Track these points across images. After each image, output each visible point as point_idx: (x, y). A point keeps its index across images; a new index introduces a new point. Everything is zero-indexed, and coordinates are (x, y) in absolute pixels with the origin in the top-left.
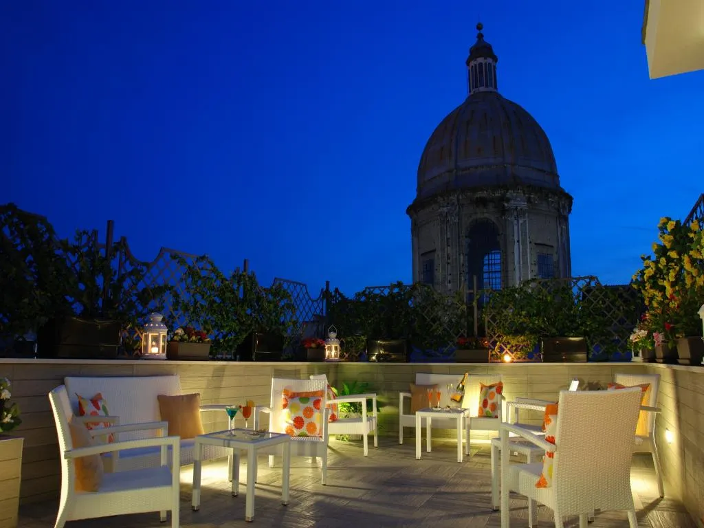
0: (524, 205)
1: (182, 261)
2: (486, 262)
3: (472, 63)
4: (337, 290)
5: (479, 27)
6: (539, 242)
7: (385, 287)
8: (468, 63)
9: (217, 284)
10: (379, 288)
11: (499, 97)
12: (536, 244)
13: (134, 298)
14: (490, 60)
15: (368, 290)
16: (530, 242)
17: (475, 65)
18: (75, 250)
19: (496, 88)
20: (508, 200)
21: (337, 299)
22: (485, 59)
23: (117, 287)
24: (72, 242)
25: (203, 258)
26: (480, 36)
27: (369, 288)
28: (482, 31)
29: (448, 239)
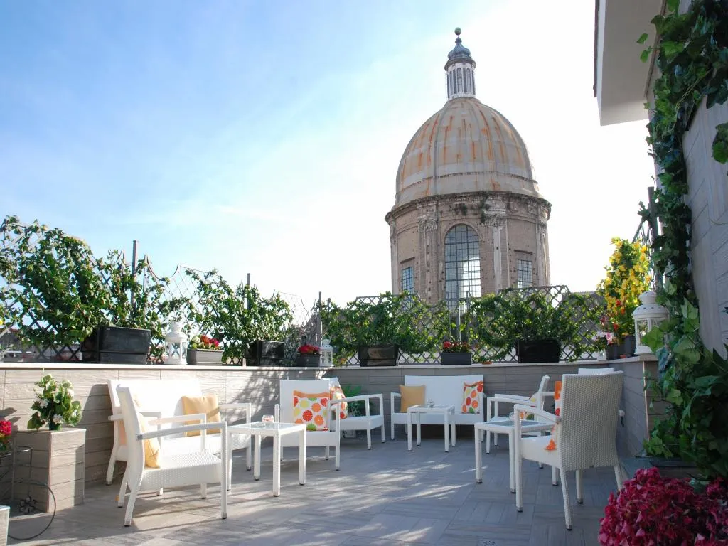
0: (503, 212)
1: (196, 277)
2: (466, 269)
3: (451, 69)
4: (329, 300)
5: (458, 32)
6: (518, 249)
7: (374, 297)
8: (446, 68)
9: (225, 296)
10: (369, 297)
11: (477, 102)
12: (515, 251)
13: (156, 310)
14: (468, 65)
15: (359, 300)
16: (510, 249)
17: (454, 71)
18: (107, 267)
19: (474, 93)
20: (487, 208)
21: (329, 308)
22: (464, 64)
23: (142, 301)
24: (105, 261)
25: (212, 273)
26: (458, 41)
27: (360, 298)
28: (460, 36)
29: (427, 246)
